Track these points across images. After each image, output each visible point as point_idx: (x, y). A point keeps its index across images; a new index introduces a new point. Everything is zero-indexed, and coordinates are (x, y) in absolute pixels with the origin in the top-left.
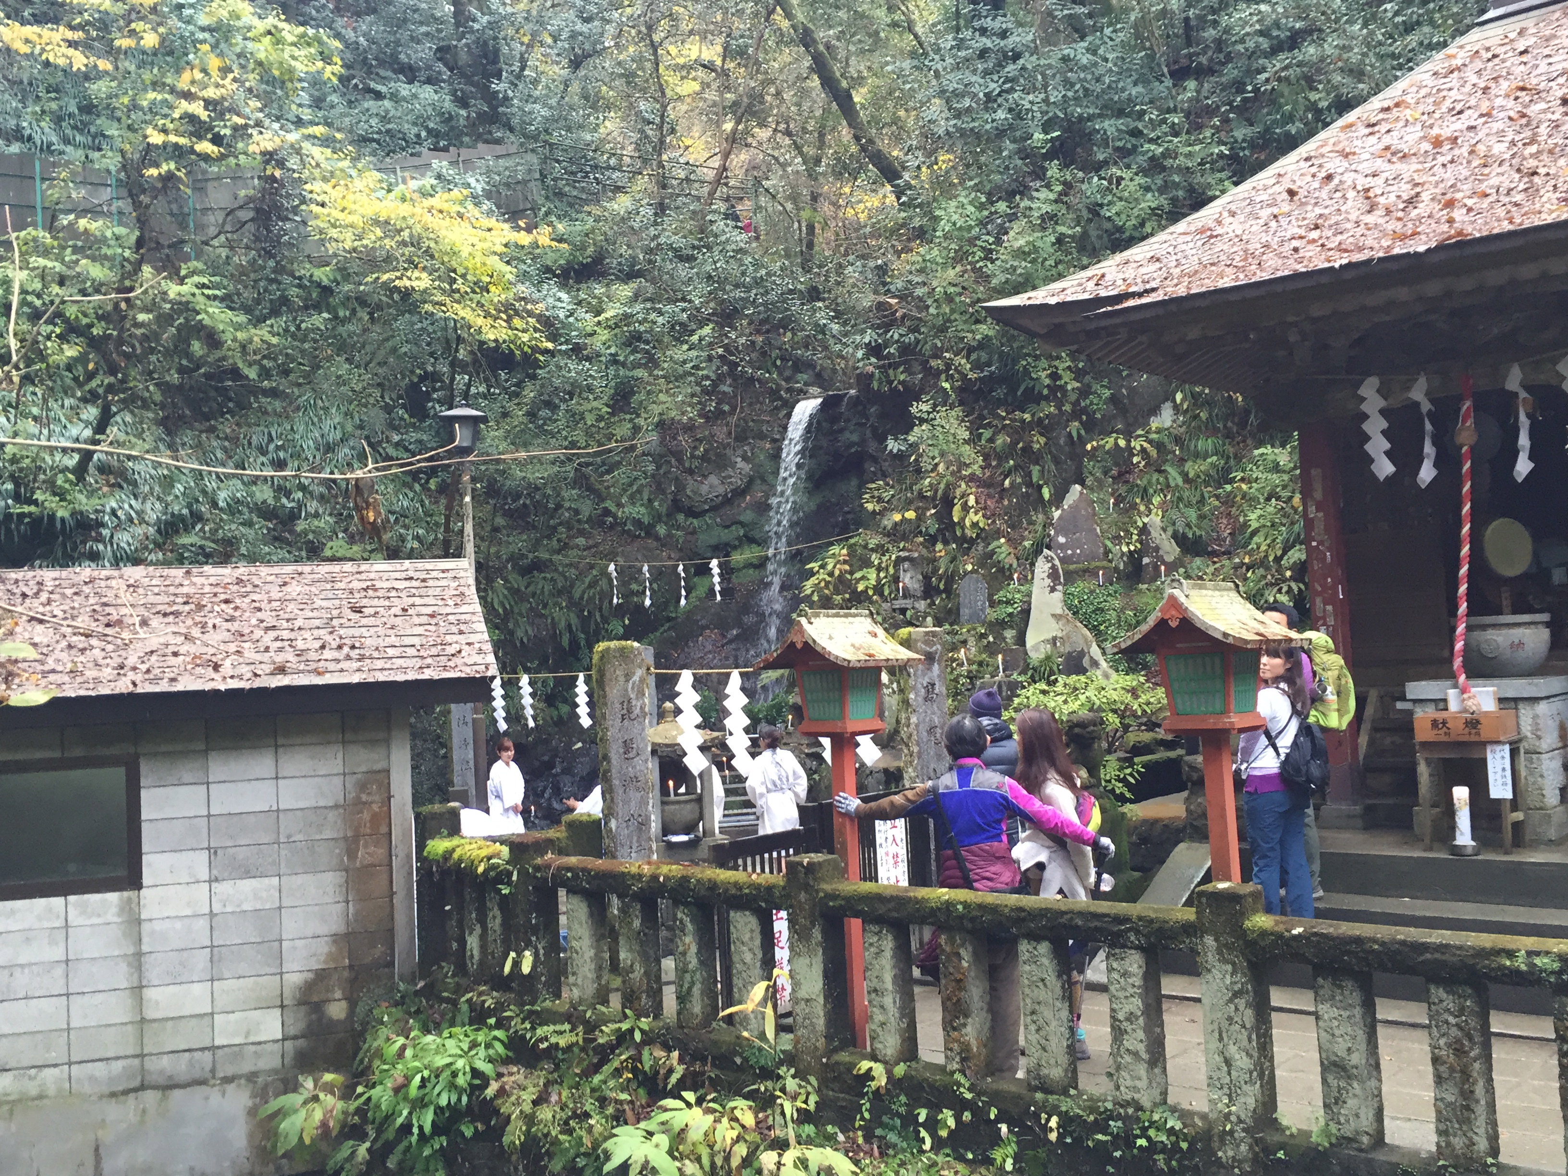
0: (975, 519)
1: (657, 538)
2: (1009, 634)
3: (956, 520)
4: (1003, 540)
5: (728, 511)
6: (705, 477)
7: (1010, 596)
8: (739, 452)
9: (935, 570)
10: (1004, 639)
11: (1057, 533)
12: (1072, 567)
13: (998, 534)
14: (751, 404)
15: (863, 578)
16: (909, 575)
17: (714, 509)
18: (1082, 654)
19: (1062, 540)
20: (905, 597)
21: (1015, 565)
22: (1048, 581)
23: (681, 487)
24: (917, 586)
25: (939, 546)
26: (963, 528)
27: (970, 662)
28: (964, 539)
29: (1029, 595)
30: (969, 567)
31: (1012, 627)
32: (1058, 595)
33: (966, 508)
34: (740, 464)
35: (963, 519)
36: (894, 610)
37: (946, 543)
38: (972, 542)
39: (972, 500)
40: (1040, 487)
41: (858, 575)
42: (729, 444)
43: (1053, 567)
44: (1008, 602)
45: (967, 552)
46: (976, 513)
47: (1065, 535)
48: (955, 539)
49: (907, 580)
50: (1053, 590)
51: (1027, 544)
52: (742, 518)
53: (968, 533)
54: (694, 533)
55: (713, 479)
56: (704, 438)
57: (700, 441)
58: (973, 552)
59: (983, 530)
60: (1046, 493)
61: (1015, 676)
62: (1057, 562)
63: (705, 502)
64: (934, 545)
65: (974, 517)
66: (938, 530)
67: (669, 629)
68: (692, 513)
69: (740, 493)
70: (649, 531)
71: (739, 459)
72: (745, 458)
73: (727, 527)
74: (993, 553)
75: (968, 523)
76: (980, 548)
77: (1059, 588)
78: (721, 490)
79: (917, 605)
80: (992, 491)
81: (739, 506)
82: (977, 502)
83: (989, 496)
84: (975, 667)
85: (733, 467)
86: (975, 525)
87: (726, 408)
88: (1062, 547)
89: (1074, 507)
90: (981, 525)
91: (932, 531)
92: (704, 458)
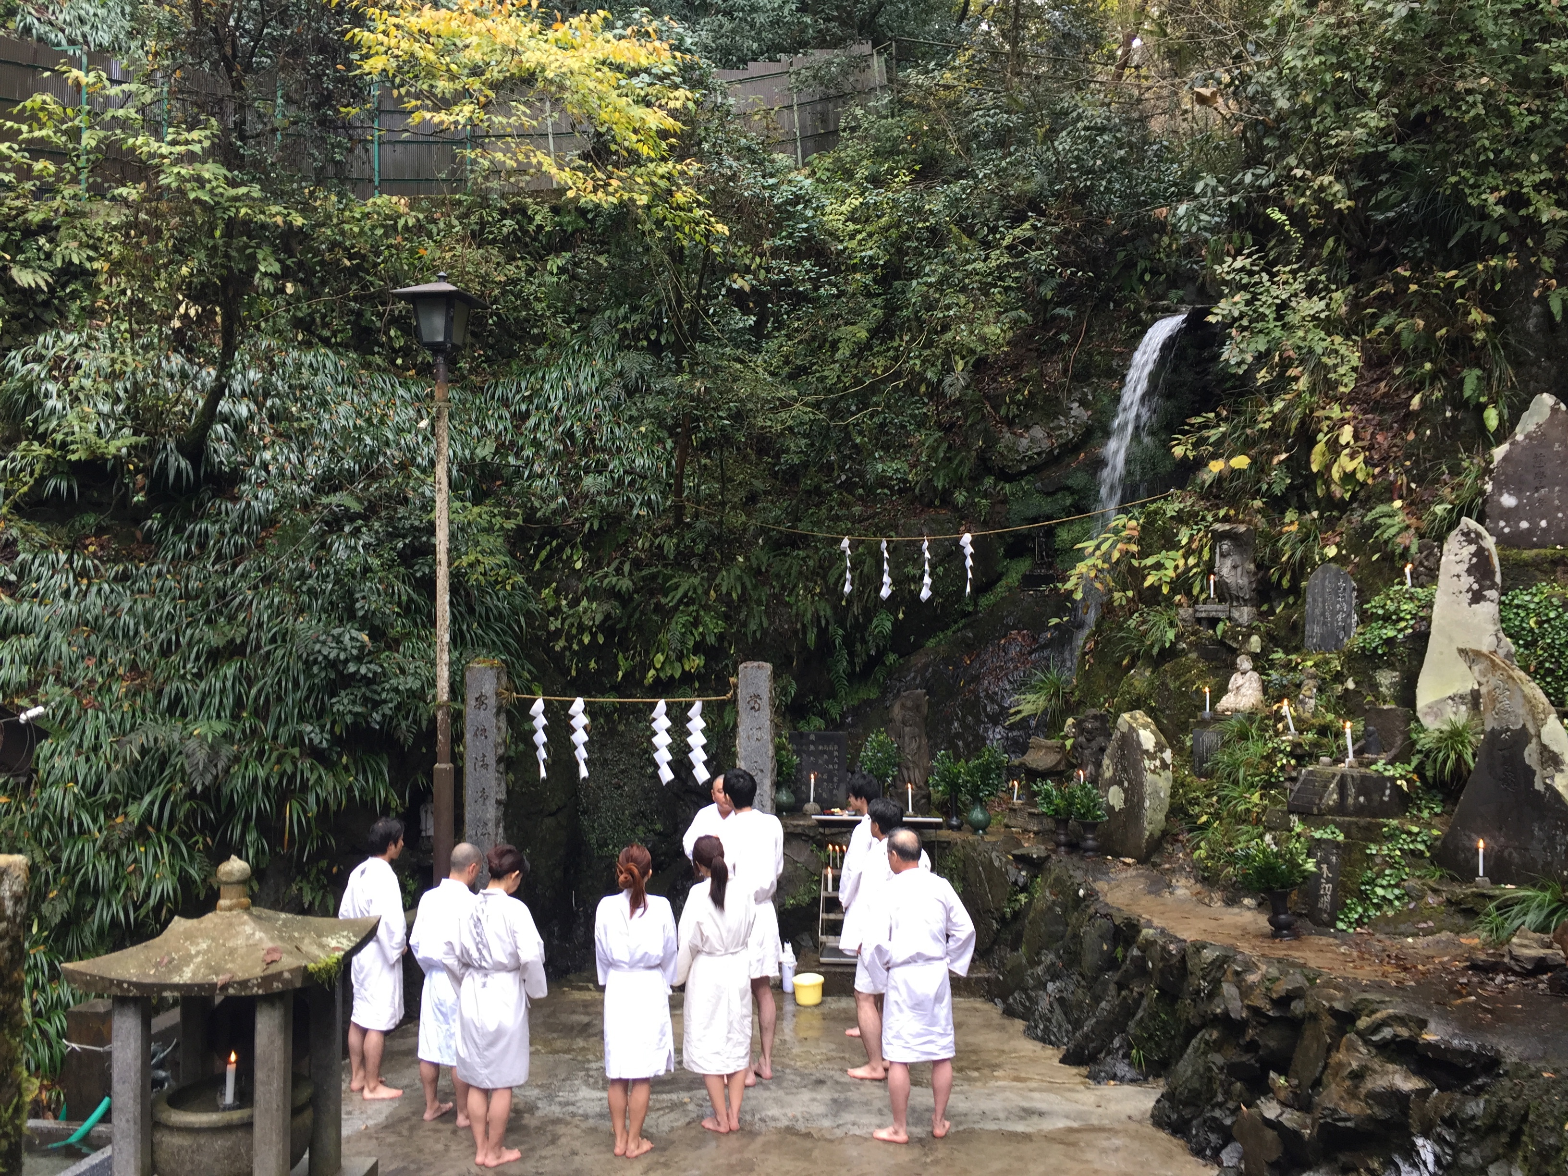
0: (1350, 466)
1: (955, 508)
2: (1386, 679)
3: (1315, 468)
4: (1398, 504)
5: (1054, 473)
6: (1027, 428)
7: (1391, 606)
8: (1077, 395)
9: (1276, 555)
10: (1374, 687)
11: (1500, 487)
12: (1528, 554)
13: (1389, 493)
14: (1102, 333)
15: (1159, 566)
16: (1229, 562)
17: (1031, 470)
18: (1522, 737)
19: (1508, 501)
20: (1221, 598)
21: (1414, 549)
22: (1468, 581)
23: (991, 441)
24: (1243, 581)
25: (1290, 515)
26: (1328, 482)
27: (1301, 725)
28: (1330, 503)
29: (1430, 605)
30: (1331, 551)
31: (1391, 666)
32: (1488, 609)
33: (1334, 448)
34: (1076, 409)
35: (1328, 467)
36: (1199, 621)
37: (1303, 509)
38: (1343, 506)
39: (1346, 435)
40: (1482, 408)
41: (1150, 561)
42: (1062, 385)
43: (1481, 554)
44: (1386, 618)
45: (1331, 524)
46: (1352, 457)
47: (1517, 492)
48: (1318, 504)
49: (1225, 572)
50: (1477, 598)
51: (1439, 509)
52: (1069, 482)
53: (1337, 491)
54: (1005, 501)
55: (1038, 432)
56: (1031, 378)
57: (1026, 381)
58: (1343, 526)
59: (1363, 485)
60: (1492, 418)
61: (1380, 766)
62: (1489, 542)
63: (1021, 461)
64: (1283, 513)
65: (1346, 463)
66: (1290, 487)
67: (965, 627)
68: (1004, 476)
69: (1071, 449)
70: (946, 498)
71: (1075, 405)
72: (1083, 403)
73: (1053, 494)
74: (1375, 525)
75: (1336, 473)
76: (1356, 517)
77: (1493, 594)
78: (1046, 444)
79: (1236, 614)
80: (1388, 418)
81: (1069, 465)
82: (1356, 436)
83: (1381, 427)
84: (1310, 736)
85: (1067, 415)
86: (1349, 477)
87: (1065, 338)
88: (1509, 514)
89: (1538, 439)
90: (1360, 476)
91: (1277, 490)
92: (1029, 403)
